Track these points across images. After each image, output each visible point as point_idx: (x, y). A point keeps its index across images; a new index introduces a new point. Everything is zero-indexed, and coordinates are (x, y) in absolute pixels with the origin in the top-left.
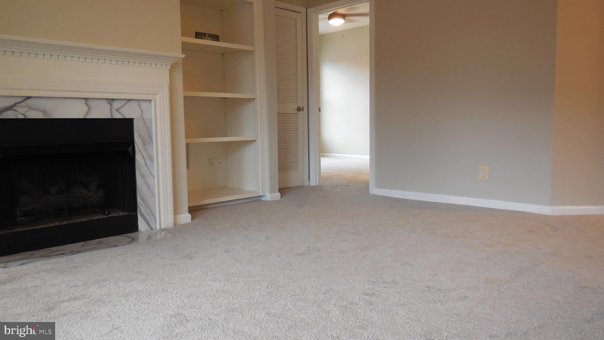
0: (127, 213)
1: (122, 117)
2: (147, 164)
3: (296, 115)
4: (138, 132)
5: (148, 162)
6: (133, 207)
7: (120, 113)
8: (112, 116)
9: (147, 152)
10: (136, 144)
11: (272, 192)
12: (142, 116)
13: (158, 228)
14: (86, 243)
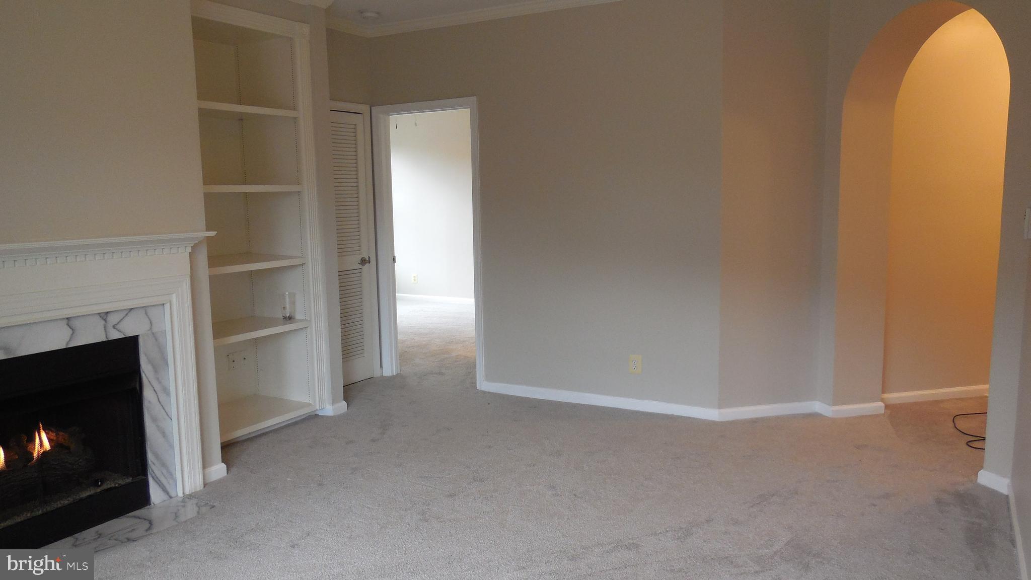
1: (121, 336)
2: (161, 401)
3: (360, 271)
4: (145, 354)
5: (163, 397)
6: (141, 468)
7: (118, 331)
8: (107, 338)
9: (160, 382)
10: (144, 372)
11: (334, 401)
12: (151, 329)
14: (77, 540)
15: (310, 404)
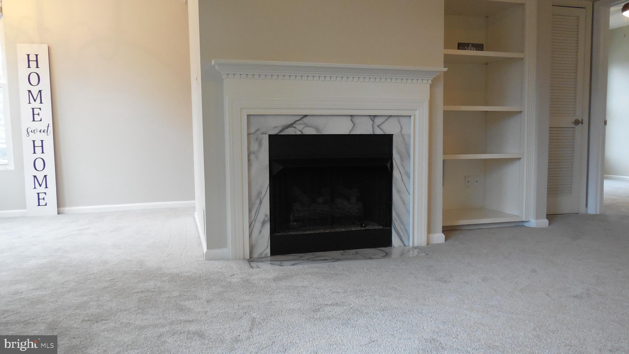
0: (382, 227)
1: (382, 133)
2: (404, 181)
3: (572, 129)
4: (396, 148)
5: (405, 177)
6: (388, 221)
7: (381, 129)
8: (373, 133)
9: (404, 168)
10: (394, 160)
11: (538, 217)
12: (401, 132)
13: (411, 245)
14: (345, 252)
15: (518, 216)
